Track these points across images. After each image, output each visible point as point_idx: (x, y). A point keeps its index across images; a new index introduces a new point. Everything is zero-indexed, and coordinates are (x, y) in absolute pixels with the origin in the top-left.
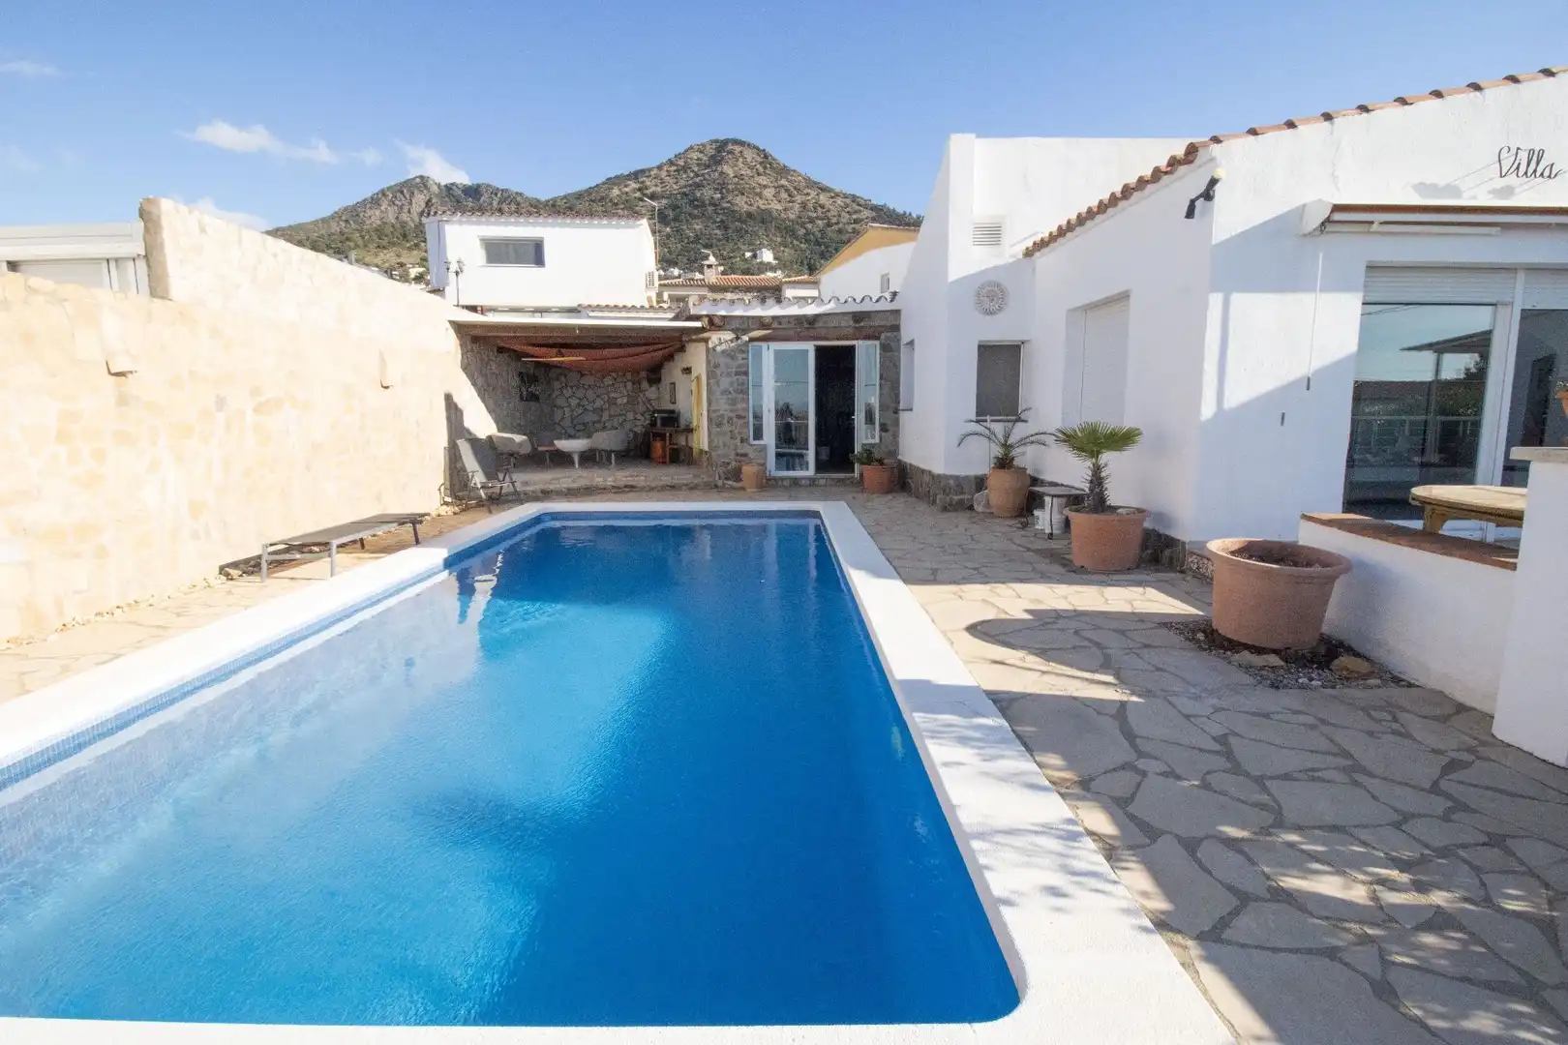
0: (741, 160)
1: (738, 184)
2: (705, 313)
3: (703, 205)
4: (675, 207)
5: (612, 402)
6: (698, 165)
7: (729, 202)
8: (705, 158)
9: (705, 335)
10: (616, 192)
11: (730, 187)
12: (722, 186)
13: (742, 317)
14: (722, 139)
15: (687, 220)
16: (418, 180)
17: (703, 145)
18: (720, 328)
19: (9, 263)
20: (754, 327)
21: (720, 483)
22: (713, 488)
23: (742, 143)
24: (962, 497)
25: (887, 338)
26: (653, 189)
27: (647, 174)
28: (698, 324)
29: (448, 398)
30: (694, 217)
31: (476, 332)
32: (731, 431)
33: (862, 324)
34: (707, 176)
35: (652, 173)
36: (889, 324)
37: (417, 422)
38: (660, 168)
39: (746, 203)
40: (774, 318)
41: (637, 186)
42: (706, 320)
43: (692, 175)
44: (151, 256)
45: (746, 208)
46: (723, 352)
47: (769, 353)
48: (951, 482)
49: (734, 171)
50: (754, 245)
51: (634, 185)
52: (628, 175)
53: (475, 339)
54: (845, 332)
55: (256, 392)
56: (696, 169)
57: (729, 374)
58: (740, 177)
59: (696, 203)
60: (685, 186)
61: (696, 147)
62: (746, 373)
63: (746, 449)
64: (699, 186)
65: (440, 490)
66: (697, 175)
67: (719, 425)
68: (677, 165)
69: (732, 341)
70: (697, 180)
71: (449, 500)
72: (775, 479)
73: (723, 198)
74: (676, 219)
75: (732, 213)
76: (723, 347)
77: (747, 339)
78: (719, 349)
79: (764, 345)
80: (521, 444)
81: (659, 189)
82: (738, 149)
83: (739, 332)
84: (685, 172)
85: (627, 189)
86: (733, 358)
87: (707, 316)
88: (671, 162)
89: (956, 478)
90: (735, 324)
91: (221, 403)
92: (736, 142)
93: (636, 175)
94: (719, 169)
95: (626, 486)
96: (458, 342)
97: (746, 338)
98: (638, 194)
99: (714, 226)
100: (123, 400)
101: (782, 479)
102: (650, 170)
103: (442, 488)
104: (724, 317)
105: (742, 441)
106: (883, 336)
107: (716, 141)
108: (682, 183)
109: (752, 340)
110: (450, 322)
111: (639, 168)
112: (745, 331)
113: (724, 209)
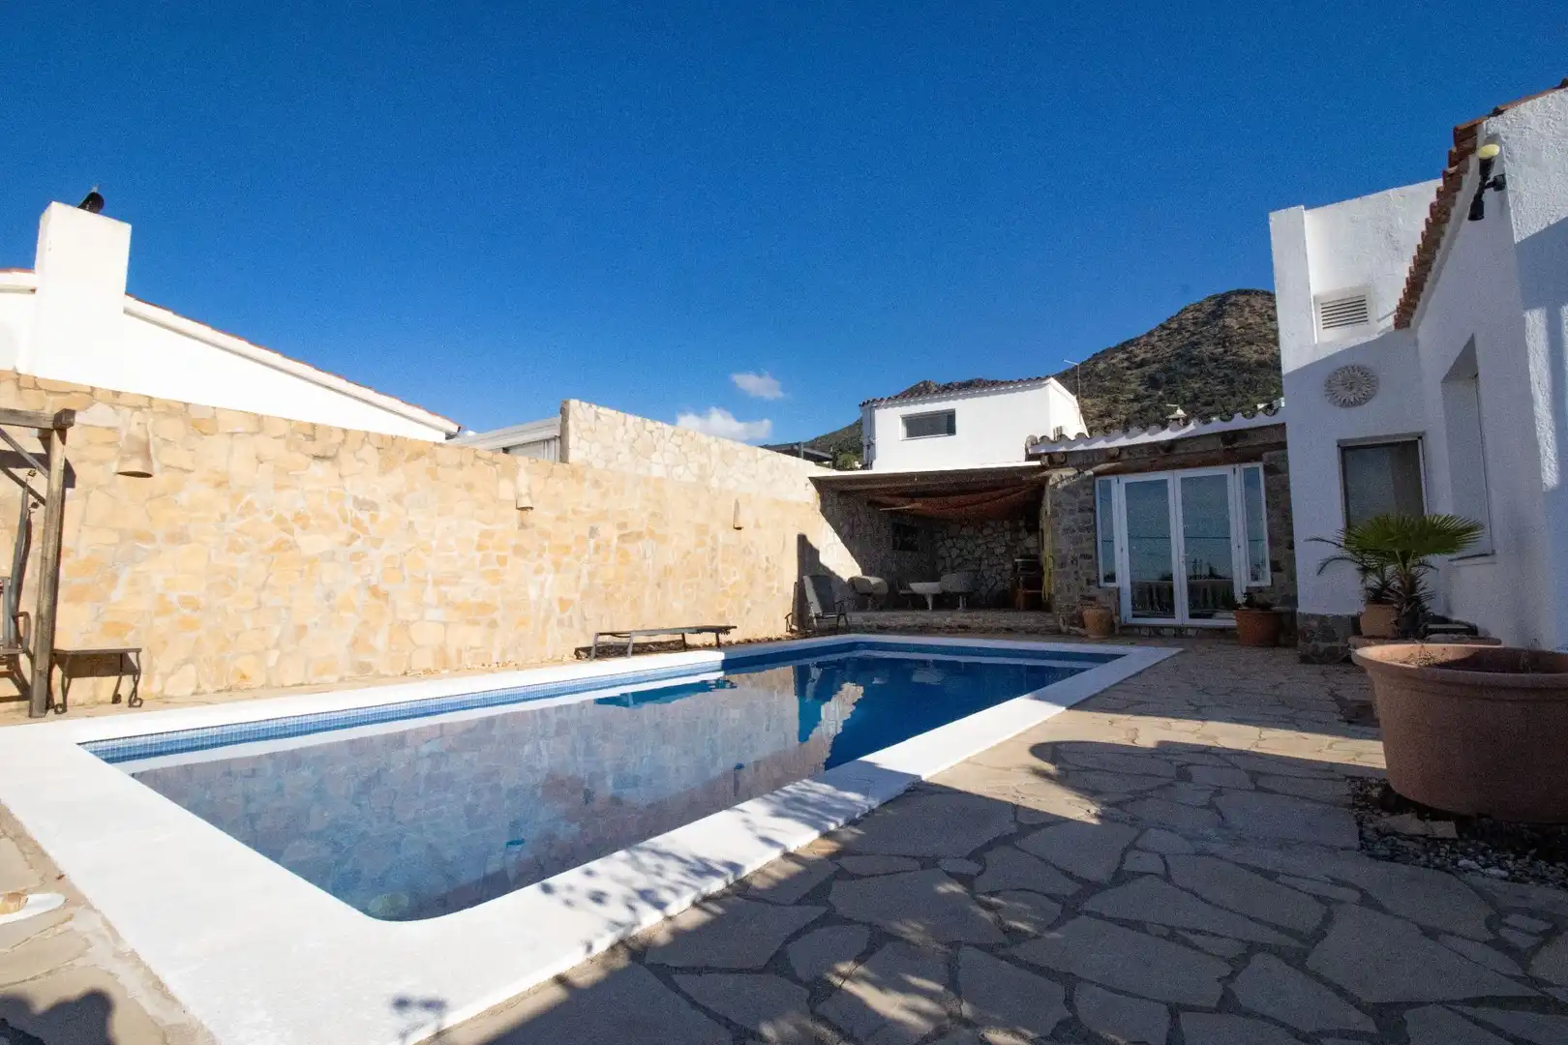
0: (1247, 309)
1: (1246, 334)
2: (1043, 451)
3: (1202, 362)
4: (1166, 370)
5: (991, 552)
6: (1195, 324)
7: (1234, 354)
8: (1202, 316)
9: (1046, 473)
10: (1101, 366)
11: (1234, 339)
12: (1225, 340)
13: (1083, 451)
14: (1223, 292)
15: (1183, 381)
16: (921, 385)
17: (1201, 304)
18: (1062, 465)
19: (504, 449)
20: (1100, 461)
21: (1064, 628)
22: (1056, 633)
23: (1246, 292)
24: (1334, 644)
25: (1269, 457)
26: (1142, 356)
27: (1136, 343)
28: (1037, 463)
29: (802, 540)
30: (1193, 376)
31: (840, 487)
32: (1076, 572)
33: (1236, 445)
34: (1206, 334)
35: (1142, 341)
36: (1274, 441)
37: (767, 559)
38: (1150, 334)
39: (1256, 352)
40: (1121, 449)
41: (1125, 356)
42: (1046, 458)
43: (1187, 335)
44: (562, 438)
45: (1256, 356)
46: (1065, 489)
47: (1118, 487)
48: (1315, 623)
49: (1239, 322)
50: (1270, 395)
51: (1121, 356)
52: (1115, 348)
53: (842, 493)
54: (1213, 455)
55: (623, 526)
56: (1192, 329)
57: (1072, 512)
58: (1249, 326)
59: (1193, 362)
60: (1180, 348)
61: (1192, 308)
62: (1093, 510)
63: (1094, 591)
64: (1195, 344)
65: (787, 618)
66: (1193, 334)
67: (1062, 565)
68: (1170, 329)
69: (1074, 477)
70: (1194, 339)
71: (794, 627)
72: (1133, 626)
73: (1226, 352)
74: (1169, 381)
75: (1240, 367)
76: (1065, 483)
77: (1092, 473)
78: (1059, 486)
79: (1113, 479)
80: (877, 586)
81: (1149, 355)
82: (1242, 299)
83: (1080, 468)
84: (1179, 334)
85: (1113, 361)
86: (1076, 495)
87: (1046, 454)
88: (1163, 327)
89: (1323, 619)
90: (1079, 460)
91: (593, 532)
92: (1240, 292)
93: (1123, 347)
94: (1221, 323)
95: (960, 627)
96: (818, 495)
97: (1090, 473)
98: (1126, 364)
99: (1215, 382)
100: (523, 526)
101: (1139, 627)
102: (1138, 339)
103: (790, 618)
104: (1064, 453)
105: (1089, 582)
106: (1265, 455)
107: (1215, 297)
108: (1175, 344)
109: (1097, 474)
110: (810, 478)
111: (1127, 339)
112: (1090, 466)
113: (1226, 362)
